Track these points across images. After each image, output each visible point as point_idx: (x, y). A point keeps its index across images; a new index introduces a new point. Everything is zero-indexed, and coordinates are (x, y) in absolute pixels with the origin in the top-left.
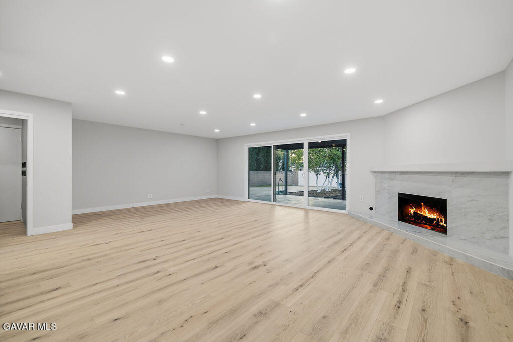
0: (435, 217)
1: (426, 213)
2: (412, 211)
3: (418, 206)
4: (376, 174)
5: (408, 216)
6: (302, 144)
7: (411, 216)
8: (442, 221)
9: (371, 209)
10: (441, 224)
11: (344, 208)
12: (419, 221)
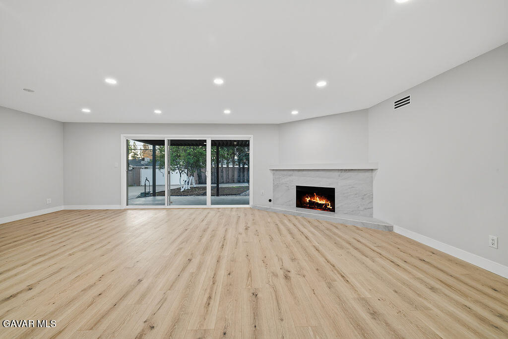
0: (324, 203)
1: (318, 200)
2: (308, 200)
3: (312, 196)
4: (274, 172)
5: (305, 203)
6: (205, 141)
7: (307, 203)
8: (328, 205)
9: (270, 201)
10: (328, 207)
11: (248, 203)
12: (313, 206)
